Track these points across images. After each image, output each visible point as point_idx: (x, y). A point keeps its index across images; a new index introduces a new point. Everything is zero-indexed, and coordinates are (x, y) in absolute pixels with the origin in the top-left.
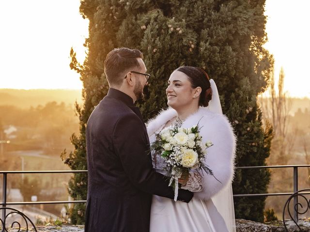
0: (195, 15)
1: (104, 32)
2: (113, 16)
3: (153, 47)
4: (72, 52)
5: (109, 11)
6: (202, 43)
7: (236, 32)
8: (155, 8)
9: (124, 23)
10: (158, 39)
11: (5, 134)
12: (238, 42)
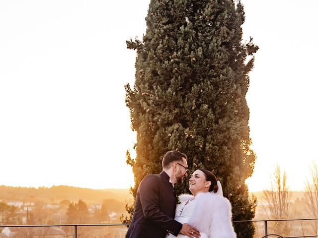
0: (202, 126)
1: (145, 139)
2: (151, 129)
3: (176, 148)
4: (128, 153)
5: (148, 126)
6: (207, 144)
7: (229, 137)
8: (177, 123)
9: (158, 133)
10: (179, 142)
11: (109, 217)
12: (231, 143)
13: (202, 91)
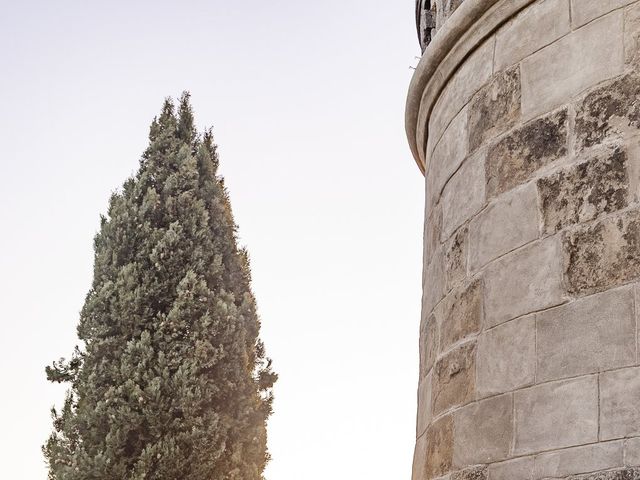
13: (159, 456)
